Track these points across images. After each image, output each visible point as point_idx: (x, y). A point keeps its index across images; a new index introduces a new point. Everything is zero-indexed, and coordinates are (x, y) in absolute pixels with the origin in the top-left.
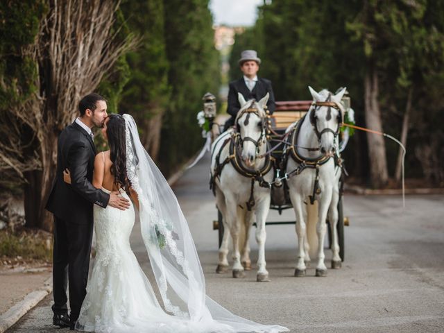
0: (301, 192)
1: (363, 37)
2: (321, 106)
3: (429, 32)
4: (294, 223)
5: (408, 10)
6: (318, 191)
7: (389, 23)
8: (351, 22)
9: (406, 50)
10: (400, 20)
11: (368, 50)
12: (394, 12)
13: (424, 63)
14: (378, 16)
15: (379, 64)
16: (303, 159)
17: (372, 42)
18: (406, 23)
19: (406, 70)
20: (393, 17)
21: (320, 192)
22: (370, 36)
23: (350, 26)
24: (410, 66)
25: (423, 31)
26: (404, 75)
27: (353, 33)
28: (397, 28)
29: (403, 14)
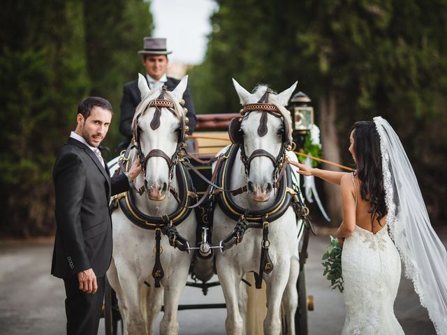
0: (237, 266)
1: (318, 50)
2: (251, 111)
3: (395, 44)
4: (223, 306)
5: (370, 18)
6: (266, 267)
7: (348, 33)
8: (304, 32)
9: (367, 65)
10: (361, 31)
11: (324, 66)
12: (354, 21)
13: (390, 80)
14: (336, 26)
15: (336, 82)
16: (241, 211)
17: (328, 56)
18: (368, 33)
19: (369, 89)
20: (353, 26)
21: (271, 267)
22: (327, 49)
23: (303, 38)
24: (373, 84)
25: (388, 44)
26: (366, 94)
27: (306, 46)
28: (357, 39)
29: (364, 24)
